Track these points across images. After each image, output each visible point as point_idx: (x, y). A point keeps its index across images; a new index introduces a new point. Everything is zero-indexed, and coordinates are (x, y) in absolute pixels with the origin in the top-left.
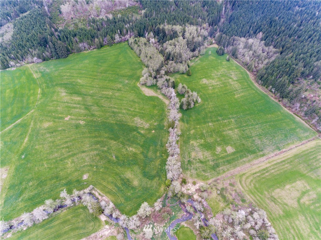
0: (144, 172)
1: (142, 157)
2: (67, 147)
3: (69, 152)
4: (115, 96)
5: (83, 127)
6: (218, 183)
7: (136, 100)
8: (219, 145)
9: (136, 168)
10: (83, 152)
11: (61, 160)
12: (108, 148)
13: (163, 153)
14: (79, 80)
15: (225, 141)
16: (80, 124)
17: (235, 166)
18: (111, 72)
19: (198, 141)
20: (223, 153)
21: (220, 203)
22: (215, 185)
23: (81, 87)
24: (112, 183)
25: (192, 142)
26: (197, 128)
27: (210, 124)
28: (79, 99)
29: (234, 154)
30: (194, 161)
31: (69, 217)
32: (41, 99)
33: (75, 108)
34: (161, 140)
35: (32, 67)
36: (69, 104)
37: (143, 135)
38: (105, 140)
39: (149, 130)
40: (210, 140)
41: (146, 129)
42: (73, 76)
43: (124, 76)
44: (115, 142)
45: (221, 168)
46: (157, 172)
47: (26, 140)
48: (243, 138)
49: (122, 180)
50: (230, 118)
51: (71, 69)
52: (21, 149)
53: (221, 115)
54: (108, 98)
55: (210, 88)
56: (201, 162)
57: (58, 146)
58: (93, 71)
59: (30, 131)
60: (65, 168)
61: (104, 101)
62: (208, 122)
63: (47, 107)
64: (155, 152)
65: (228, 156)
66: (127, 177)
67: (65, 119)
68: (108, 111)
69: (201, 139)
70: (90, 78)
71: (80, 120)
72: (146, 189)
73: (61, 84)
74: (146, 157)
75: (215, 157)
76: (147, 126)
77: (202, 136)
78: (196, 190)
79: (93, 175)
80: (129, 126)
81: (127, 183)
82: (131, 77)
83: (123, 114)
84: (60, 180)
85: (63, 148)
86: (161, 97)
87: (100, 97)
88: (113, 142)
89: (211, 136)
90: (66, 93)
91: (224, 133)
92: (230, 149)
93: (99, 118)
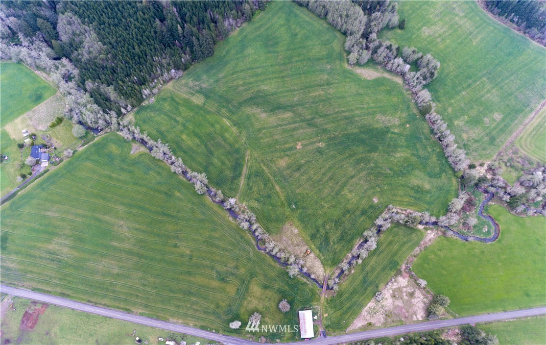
0: (428, 173)
1: (415, 159)
2: (331, 179)
3: (338, 183)
4: (329, 94)
5: (327, 150)
6: (502, 156)
7: (361, 91)
8: (485, 115)
9: (417, 172)
10: (352, 177)
11: (337, 194)
12: (374, 163)
13: (433, 147)
14: (262, 86)
15: (488, 109)
16: (319, 147)
17: (511, 132)
18: (297, 59)
19: (462, 118)
20: (493, 124)
21: (512, 174)
22: (500, 159)
23: (275, 96)
24: (405, 195)
25: (456, 123)
26: (452, 104)
27: (464, 93)
28: (288, 115)
29: (503, 120)
30: (469, 143)
31: (390, 238)
32: (240, 132)
33: (294, 129)
34: (423, 133)
35: (177, 88)
36: (284, 127)
37: (400, 134)
38: (363, 155)
39: (402, 125)
40: (473, 113)
41: (399, 126)
42: (250, 83)
43: (319, 59)
44: (376, 154)
45: (498, 140)
46: (441, 169)
47: (277, 188)
48: (504, 97)
49: (412, 189)
50: (481, 78)
51: (237, 72)
52: (283, 199)
53: (470, 78)
54: (324, 101)
55: (439, 40)
56: (476, 141)
57: (319, 181)
58: (272, 65)
59: (272, 178)
60: (349, 201)
61: (323, 107)
62: (460, 92)
63: (261, 141)
64: (425, 148)
65: (498, 125)
66: (416, 184)
67: (298, 148)
68: (339, 118)
69: (463, 115)
70: (276, 78)
71: (315, 142)
72: (440, 189)
73: (245, 101)
74: (418, 157)
75: (488, 131)
76: (397, 122)
77: (463, 111)
78: (486, 171)
79: (382, 195)
80: (377, 129)
81: (419, 190)
82: (329, 57)
83: (360, 116)
84: (353, 213)
85: (327, 181)
86: (387, 75)
87: (313, 102)
88: (375, 155)
89: (472, 108)
90: (265, 112)
91: (483, 99)
92: (497, 116)
93: (336, 132)
